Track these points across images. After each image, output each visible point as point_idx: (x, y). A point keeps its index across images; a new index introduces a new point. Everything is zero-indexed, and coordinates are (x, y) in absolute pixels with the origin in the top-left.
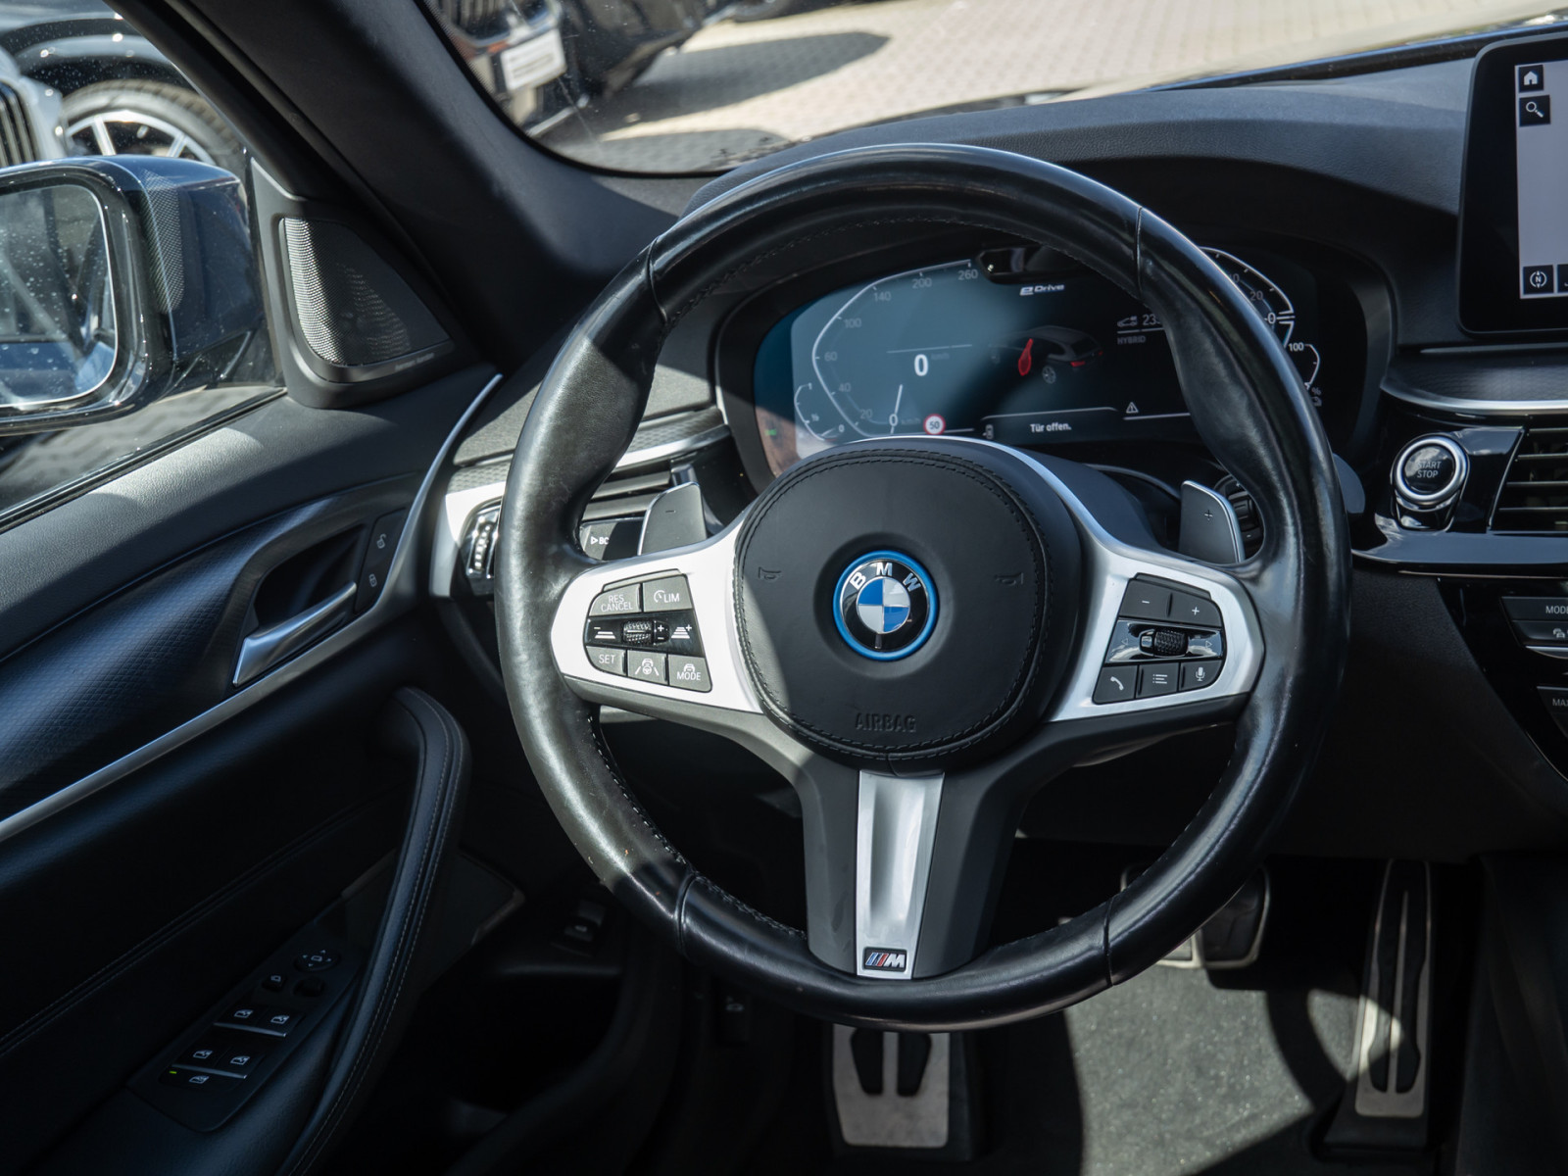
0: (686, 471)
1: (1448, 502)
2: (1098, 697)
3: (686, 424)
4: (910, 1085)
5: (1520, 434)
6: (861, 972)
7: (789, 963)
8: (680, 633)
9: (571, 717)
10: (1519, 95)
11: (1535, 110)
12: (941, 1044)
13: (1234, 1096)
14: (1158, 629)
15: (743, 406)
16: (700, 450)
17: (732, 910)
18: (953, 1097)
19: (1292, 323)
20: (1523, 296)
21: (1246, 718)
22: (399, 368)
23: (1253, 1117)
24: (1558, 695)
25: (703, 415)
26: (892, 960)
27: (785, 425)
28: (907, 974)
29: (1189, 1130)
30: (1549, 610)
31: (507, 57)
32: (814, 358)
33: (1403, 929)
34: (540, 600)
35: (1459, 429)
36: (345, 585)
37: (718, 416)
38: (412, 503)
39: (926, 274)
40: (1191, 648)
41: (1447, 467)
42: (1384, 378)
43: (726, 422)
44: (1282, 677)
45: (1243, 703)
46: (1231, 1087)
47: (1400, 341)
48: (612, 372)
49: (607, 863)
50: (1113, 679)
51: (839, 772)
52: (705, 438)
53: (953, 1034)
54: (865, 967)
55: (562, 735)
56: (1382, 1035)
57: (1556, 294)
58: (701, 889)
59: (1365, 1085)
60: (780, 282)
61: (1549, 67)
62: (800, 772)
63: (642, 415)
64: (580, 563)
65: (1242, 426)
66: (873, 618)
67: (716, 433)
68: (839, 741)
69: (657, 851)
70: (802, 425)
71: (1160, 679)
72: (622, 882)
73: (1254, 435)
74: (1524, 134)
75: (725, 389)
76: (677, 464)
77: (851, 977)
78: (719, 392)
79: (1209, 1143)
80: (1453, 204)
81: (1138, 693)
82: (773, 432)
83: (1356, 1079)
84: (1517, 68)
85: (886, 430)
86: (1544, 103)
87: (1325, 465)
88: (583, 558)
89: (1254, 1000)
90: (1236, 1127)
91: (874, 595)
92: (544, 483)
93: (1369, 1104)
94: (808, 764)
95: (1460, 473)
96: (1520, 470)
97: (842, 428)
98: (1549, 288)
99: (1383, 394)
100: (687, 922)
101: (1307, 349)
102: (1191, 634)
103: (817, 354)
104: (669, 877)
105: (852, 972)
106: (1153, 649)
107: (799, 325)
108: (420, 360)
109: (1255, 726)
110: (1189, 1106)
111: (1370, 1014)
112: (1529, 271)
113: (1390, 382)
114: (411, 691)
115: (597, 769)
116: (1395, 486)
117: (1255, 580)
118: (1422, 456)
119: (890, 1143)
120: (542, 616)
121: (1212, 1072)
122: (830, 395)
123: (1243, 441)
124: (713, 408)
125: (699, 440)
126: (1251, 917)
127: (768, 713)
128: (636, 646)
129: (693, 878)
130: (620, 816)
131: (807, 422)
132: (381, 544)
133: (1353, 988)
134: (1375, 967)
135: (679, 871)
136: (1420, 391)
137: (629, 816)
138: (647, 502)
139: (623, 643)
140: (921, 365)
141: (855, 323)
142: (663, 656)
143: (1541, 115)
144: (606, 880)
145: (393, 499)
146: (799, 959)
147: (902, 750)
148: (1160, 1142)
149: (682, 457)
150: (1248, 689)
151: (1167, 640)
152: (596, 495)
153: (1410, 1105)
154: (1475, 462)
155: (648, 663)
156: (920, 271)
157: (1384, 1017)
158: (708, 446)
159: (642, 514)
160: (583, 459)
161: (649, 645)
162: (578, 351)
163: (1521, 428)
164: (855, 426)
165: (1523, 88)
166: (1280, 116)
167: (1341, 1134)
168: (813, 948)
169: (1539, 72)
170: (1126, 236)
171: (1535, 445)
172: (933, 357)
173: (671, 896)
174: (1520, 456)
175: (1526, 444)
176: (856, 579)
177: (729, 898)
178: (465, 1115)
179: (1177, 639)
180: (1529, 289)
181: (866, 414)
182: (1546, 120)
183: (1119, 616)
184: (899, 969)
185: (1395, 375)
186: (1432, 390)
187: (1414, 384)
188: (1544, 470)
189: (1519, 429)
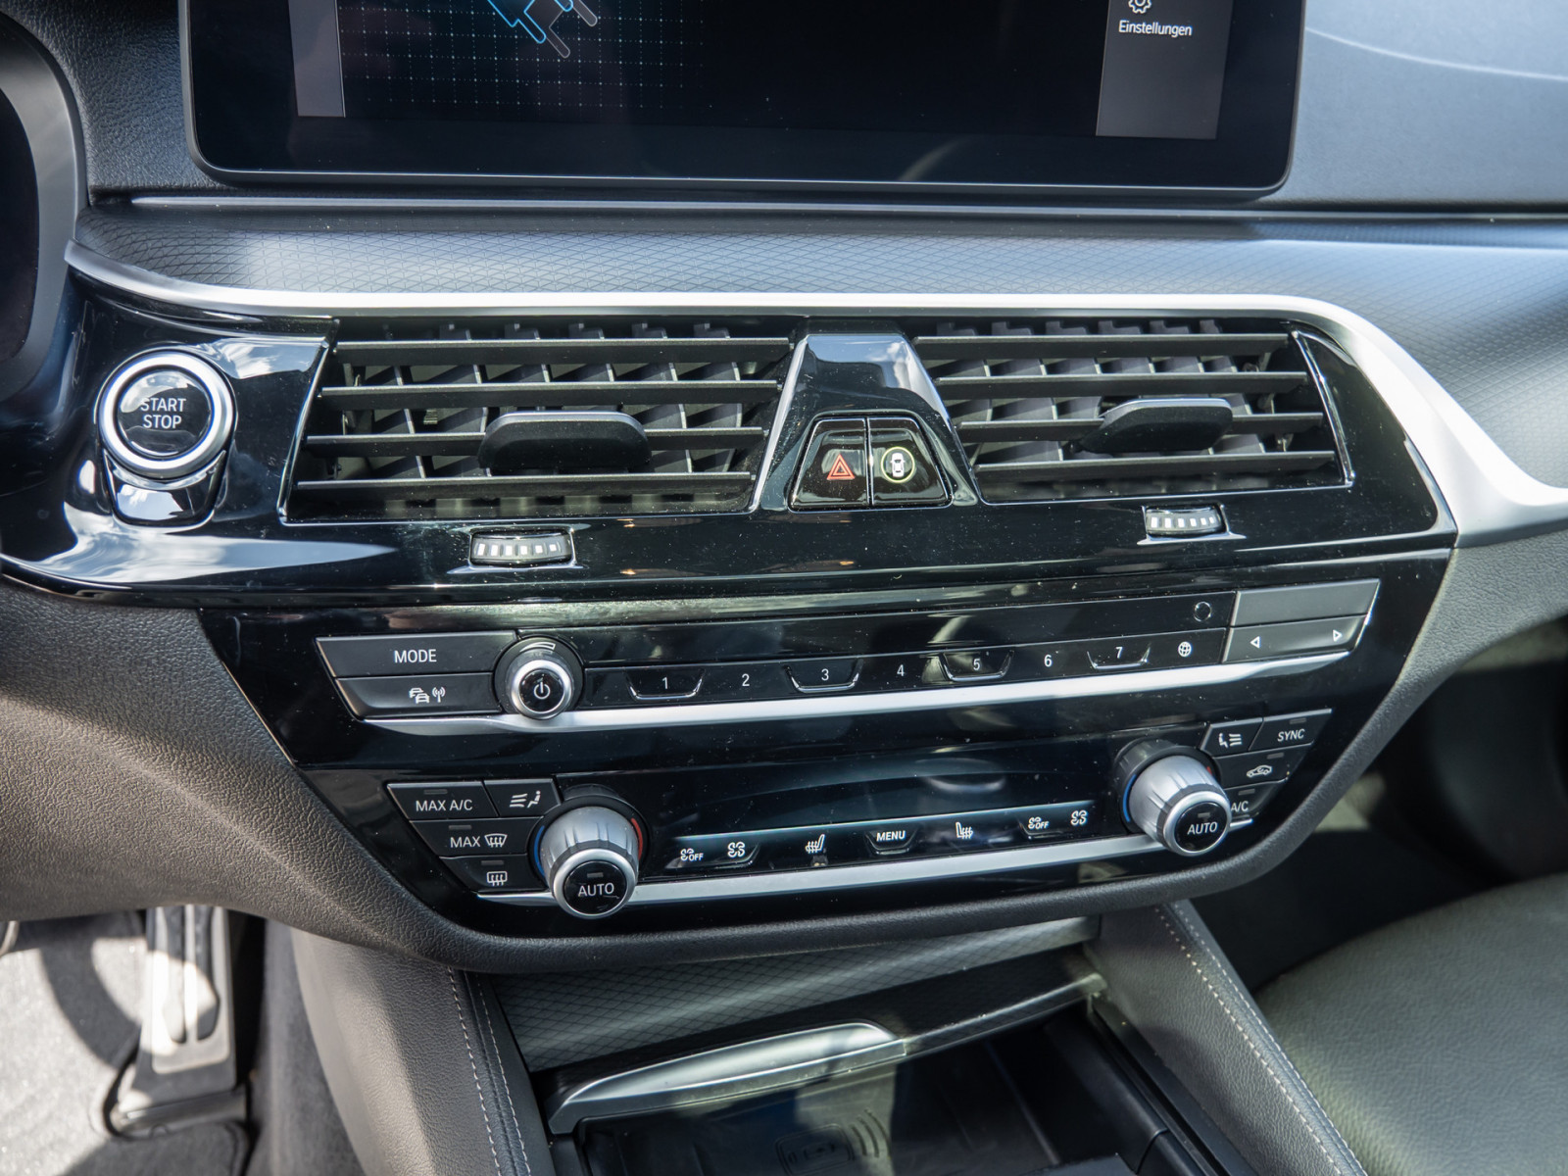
1: (206, 471)
5: (322, 350)
24: (424, 793)
30: (400, 657)
35: (213, 339)
41: (197, 409)
42: (70, 244)
47: (92, 181)
95: (222, 421)
96: (327, 414)
99: (75, 272)
113: (81, 248)
116: (99, 441)
118: (151, 389)
136: (134, 269)
154: (242, 391)
163: (323, 339)
171: (347, 367)
174: (325, 389)
175: (335, 368)
185: (89, 239)
186: (162, 270)
187: (126, 257)
188: (366, 413)
189: (318, 341)
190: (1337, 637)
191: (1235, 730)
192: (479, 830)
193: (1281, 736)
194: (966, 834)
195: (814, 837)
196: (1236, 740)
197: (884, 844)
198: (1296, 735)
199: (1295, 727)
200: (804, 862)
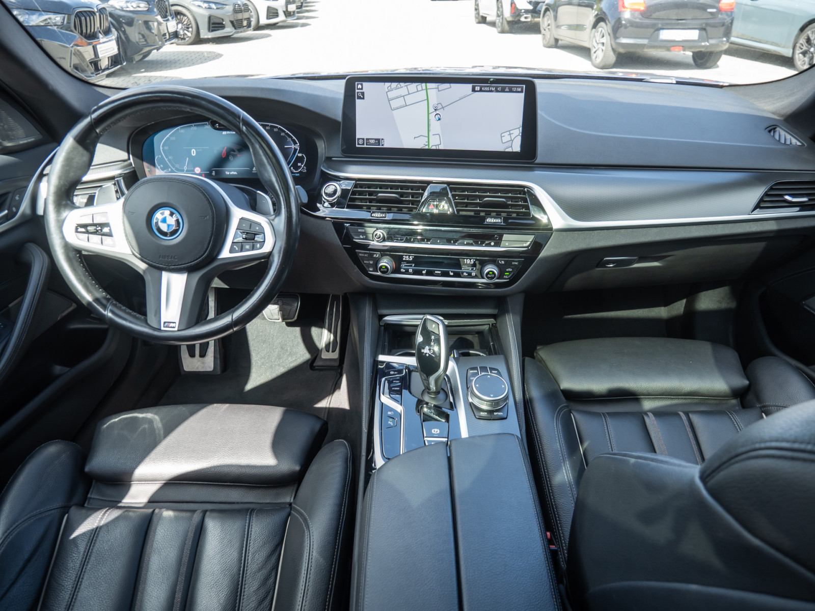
0: (120, 180)
1: (335, 200)
2: (231, 251)
3: (120, 166)
4: (203, 355)
6: (162, 328)
7: (141, 326)
8: (106, 230)
9: (72, 254)
10: (357, 91)
11: (361, 95)
12: (212, 344)
13: (291, 354)
14: (247, 233)
15: (139, 161)
16: (125, 174)
17: (124, 311)
18: (215, 357)
19: (298, 148)
20: (357, 146)
21: (271, 258)
22: (21, 142)
23: (296, 360)
24: (361, 253)
25: (126, 163)
26: (172, 325)
27: (152, 167)
28: (176, 329)
29: (279, 364)
30: (359, 230)
31: (98, 46)
32: (161, 148)
33: (334, 310)
34: (59, 218)
35: (340, 181)
36: (3, 210)
37: (131, 164)
38: (28, 185)
39: (195, 125)
40: (256, 239)
41: (335, 192)
43: (133, 166)
44: (281, 248)
45: (270, 254)
46: (290, 353)
47: (326, 155)
48: (80, 149)
49: (84, 298)
50: (235, 247)
51: (156, 272)
52: (126, 170)
53: (215, 340)
54: (164, 327)
55: (69, 259)
56: (329, 338)
57: (365, 146)
58: (115, 305)
59: (324, 350)
60: (149, 124)
61: (364, 84)
62: (144, 271)
63: (91, 164)
64: (73, 206)
65: (270, 177)
66: (164, 227)
67: (130, 169)
68: (155, 263)
69: (101, 294)
70: (158, 168)
71: (247, 247)
72: (89, 303)
73: (274, 179)
74: (358, 102)
75: (132, 155)
76: (117, 177)
77: (160, 330)
78: (131, 156)
79: (284, 367)
80: (339, 118)
81: (241, 251)
82: (149, 170)
83: (322, 349)
84: (356, 83)
85: (182, 171)
86: (363, 94)
87: (292, 189)
88: (73, 205)
89: (297, 330)
90: (291, 362)
91: (164, 220)
92: (59, 182)
93: (325, 355)
94: (147, 269)
95: (339, 193)
96: (354, 193)
97: (170, 170)
98: (363, 144)
99: (322, 170)
100: (110, 315)
101: (303, 156)
102: (255, 234)
103: (162, 147)
104: (104, 302)
105: (159, 328)
106: (246, 239)
107: (156, 138)
108: (29, 140)
109: (273, 261)
110: (279, 357)
111: (325, 332)
112: (359, 139)
113: (323, 166)
114: (30, 244)
115: (81, 270)
116: (322, 195)
117: (273, 220)
118: (330, 188)
119: (197, 370)
120: (60, 224)
121: (286, 349)
122: (166, 159)
123: (271, 181)
124: (129, 161)
125: (125, 171)
126: (295, 308)
127: (134, 254)
128: (92, 233)
129: (112, 302)
130: (88, 284)
131: (159, 167)
132: (17, 198)
133: (321, 326)
134: (327, 321)
135: (108, 300)
136: (330, 170)
137: (92, 284)
138: (97, 190)
139: (87, 232)
140: (194, 152)
141: (173, 138)
142: (100, 237)
143: (362, 97)
144: (84, 302)
145: (23, 184)
146: (145, 325)
147: (174, 266)
148: (271, 367)
149: (120, 175)
150: (271, 250)
151: (249, 236)
152: (77, 188)
153: (335, 355)
154: (342, 190)
155: (95, 239)
156: (193, 124)
157: (329, 333)
158: (127, 173)
159: (95, 193)
160: (72, 175)
161: (95, 233)
162: (69, 141)
164: (174, 169)
165: (358, 89)
166: (291, 89)
167: (318, 363)
168: (149, 322)
169: (362, 85)
170: (238, 120)
171: (358, 186)
172: (198, 150)
173: (105, 307)
174: (354, 189)
175: (356, 186)
176: (158, 216)
177: (124, 308)
178: (58, 369)
179: (252, 236)
180: (359, 144)
181: (177, 166)
182: (363, 98)
183: (237, 229)
184: (173, 327)
185: (325, 165)
186: (334, 170)
187: (330, 168)
188: (361, 193)
189: (354, 182)
190: (525, 245)
191: (503, 260)
192: (369, 260)
193: (513, 263)
194: (452, 274)
195: (424, 270)
196: (503, 262)
197: (436, 273)
198: (516, 263)
199: (516, 262)
200: (422, 274)
